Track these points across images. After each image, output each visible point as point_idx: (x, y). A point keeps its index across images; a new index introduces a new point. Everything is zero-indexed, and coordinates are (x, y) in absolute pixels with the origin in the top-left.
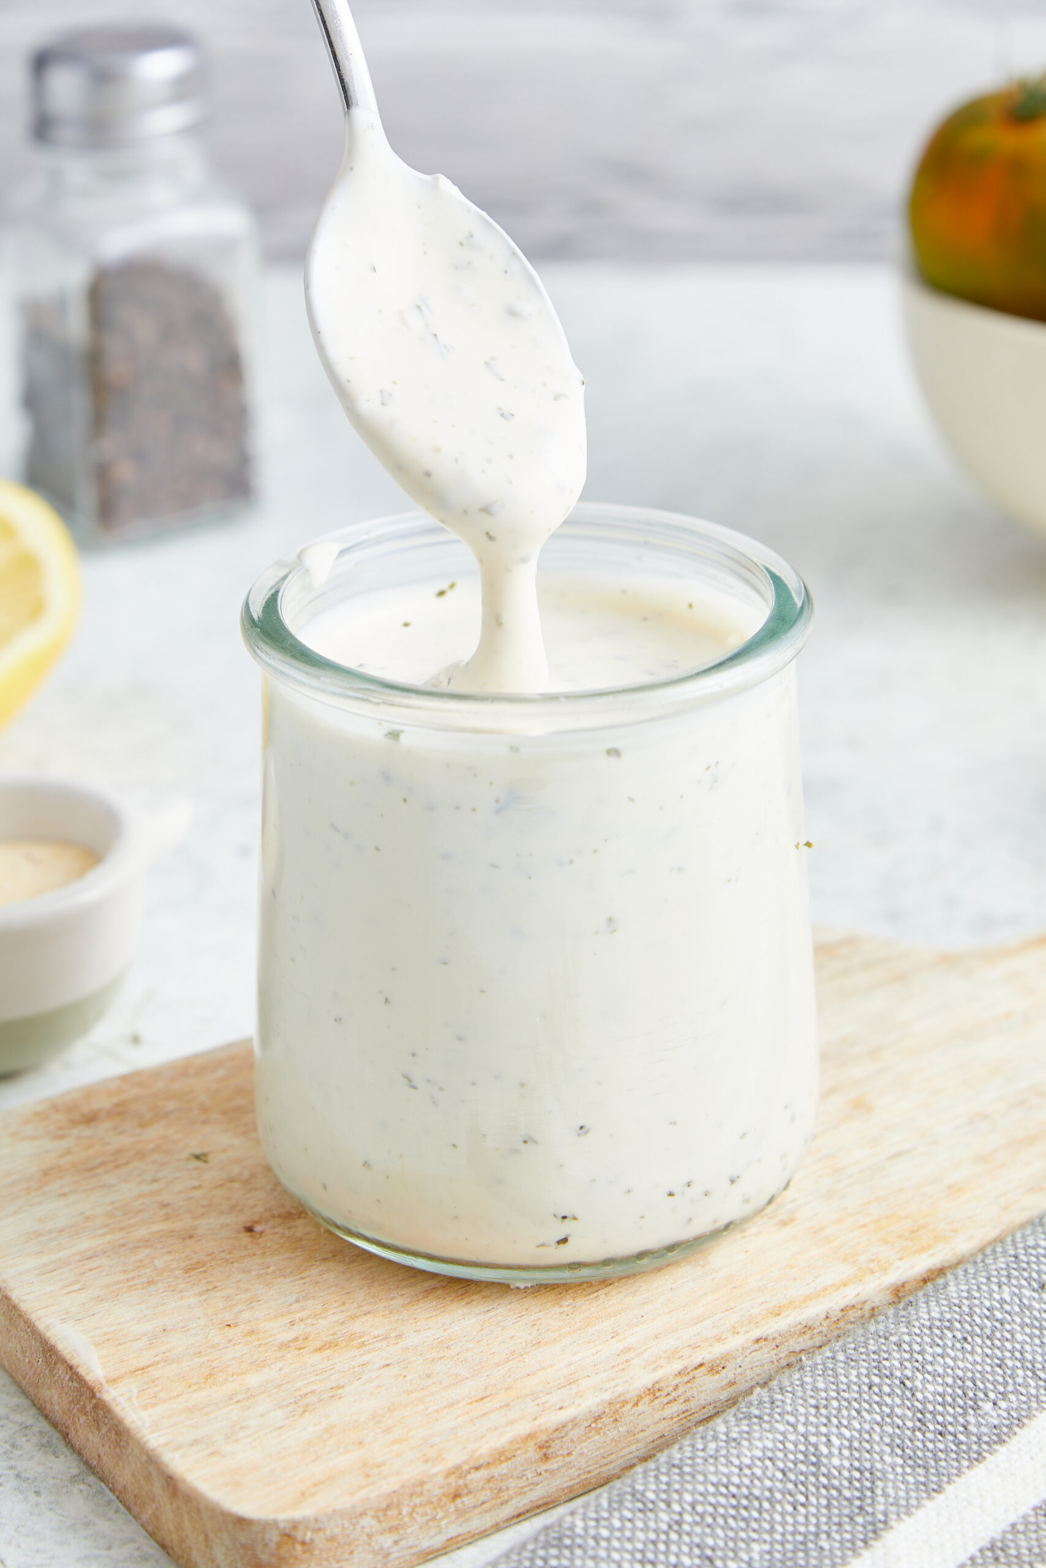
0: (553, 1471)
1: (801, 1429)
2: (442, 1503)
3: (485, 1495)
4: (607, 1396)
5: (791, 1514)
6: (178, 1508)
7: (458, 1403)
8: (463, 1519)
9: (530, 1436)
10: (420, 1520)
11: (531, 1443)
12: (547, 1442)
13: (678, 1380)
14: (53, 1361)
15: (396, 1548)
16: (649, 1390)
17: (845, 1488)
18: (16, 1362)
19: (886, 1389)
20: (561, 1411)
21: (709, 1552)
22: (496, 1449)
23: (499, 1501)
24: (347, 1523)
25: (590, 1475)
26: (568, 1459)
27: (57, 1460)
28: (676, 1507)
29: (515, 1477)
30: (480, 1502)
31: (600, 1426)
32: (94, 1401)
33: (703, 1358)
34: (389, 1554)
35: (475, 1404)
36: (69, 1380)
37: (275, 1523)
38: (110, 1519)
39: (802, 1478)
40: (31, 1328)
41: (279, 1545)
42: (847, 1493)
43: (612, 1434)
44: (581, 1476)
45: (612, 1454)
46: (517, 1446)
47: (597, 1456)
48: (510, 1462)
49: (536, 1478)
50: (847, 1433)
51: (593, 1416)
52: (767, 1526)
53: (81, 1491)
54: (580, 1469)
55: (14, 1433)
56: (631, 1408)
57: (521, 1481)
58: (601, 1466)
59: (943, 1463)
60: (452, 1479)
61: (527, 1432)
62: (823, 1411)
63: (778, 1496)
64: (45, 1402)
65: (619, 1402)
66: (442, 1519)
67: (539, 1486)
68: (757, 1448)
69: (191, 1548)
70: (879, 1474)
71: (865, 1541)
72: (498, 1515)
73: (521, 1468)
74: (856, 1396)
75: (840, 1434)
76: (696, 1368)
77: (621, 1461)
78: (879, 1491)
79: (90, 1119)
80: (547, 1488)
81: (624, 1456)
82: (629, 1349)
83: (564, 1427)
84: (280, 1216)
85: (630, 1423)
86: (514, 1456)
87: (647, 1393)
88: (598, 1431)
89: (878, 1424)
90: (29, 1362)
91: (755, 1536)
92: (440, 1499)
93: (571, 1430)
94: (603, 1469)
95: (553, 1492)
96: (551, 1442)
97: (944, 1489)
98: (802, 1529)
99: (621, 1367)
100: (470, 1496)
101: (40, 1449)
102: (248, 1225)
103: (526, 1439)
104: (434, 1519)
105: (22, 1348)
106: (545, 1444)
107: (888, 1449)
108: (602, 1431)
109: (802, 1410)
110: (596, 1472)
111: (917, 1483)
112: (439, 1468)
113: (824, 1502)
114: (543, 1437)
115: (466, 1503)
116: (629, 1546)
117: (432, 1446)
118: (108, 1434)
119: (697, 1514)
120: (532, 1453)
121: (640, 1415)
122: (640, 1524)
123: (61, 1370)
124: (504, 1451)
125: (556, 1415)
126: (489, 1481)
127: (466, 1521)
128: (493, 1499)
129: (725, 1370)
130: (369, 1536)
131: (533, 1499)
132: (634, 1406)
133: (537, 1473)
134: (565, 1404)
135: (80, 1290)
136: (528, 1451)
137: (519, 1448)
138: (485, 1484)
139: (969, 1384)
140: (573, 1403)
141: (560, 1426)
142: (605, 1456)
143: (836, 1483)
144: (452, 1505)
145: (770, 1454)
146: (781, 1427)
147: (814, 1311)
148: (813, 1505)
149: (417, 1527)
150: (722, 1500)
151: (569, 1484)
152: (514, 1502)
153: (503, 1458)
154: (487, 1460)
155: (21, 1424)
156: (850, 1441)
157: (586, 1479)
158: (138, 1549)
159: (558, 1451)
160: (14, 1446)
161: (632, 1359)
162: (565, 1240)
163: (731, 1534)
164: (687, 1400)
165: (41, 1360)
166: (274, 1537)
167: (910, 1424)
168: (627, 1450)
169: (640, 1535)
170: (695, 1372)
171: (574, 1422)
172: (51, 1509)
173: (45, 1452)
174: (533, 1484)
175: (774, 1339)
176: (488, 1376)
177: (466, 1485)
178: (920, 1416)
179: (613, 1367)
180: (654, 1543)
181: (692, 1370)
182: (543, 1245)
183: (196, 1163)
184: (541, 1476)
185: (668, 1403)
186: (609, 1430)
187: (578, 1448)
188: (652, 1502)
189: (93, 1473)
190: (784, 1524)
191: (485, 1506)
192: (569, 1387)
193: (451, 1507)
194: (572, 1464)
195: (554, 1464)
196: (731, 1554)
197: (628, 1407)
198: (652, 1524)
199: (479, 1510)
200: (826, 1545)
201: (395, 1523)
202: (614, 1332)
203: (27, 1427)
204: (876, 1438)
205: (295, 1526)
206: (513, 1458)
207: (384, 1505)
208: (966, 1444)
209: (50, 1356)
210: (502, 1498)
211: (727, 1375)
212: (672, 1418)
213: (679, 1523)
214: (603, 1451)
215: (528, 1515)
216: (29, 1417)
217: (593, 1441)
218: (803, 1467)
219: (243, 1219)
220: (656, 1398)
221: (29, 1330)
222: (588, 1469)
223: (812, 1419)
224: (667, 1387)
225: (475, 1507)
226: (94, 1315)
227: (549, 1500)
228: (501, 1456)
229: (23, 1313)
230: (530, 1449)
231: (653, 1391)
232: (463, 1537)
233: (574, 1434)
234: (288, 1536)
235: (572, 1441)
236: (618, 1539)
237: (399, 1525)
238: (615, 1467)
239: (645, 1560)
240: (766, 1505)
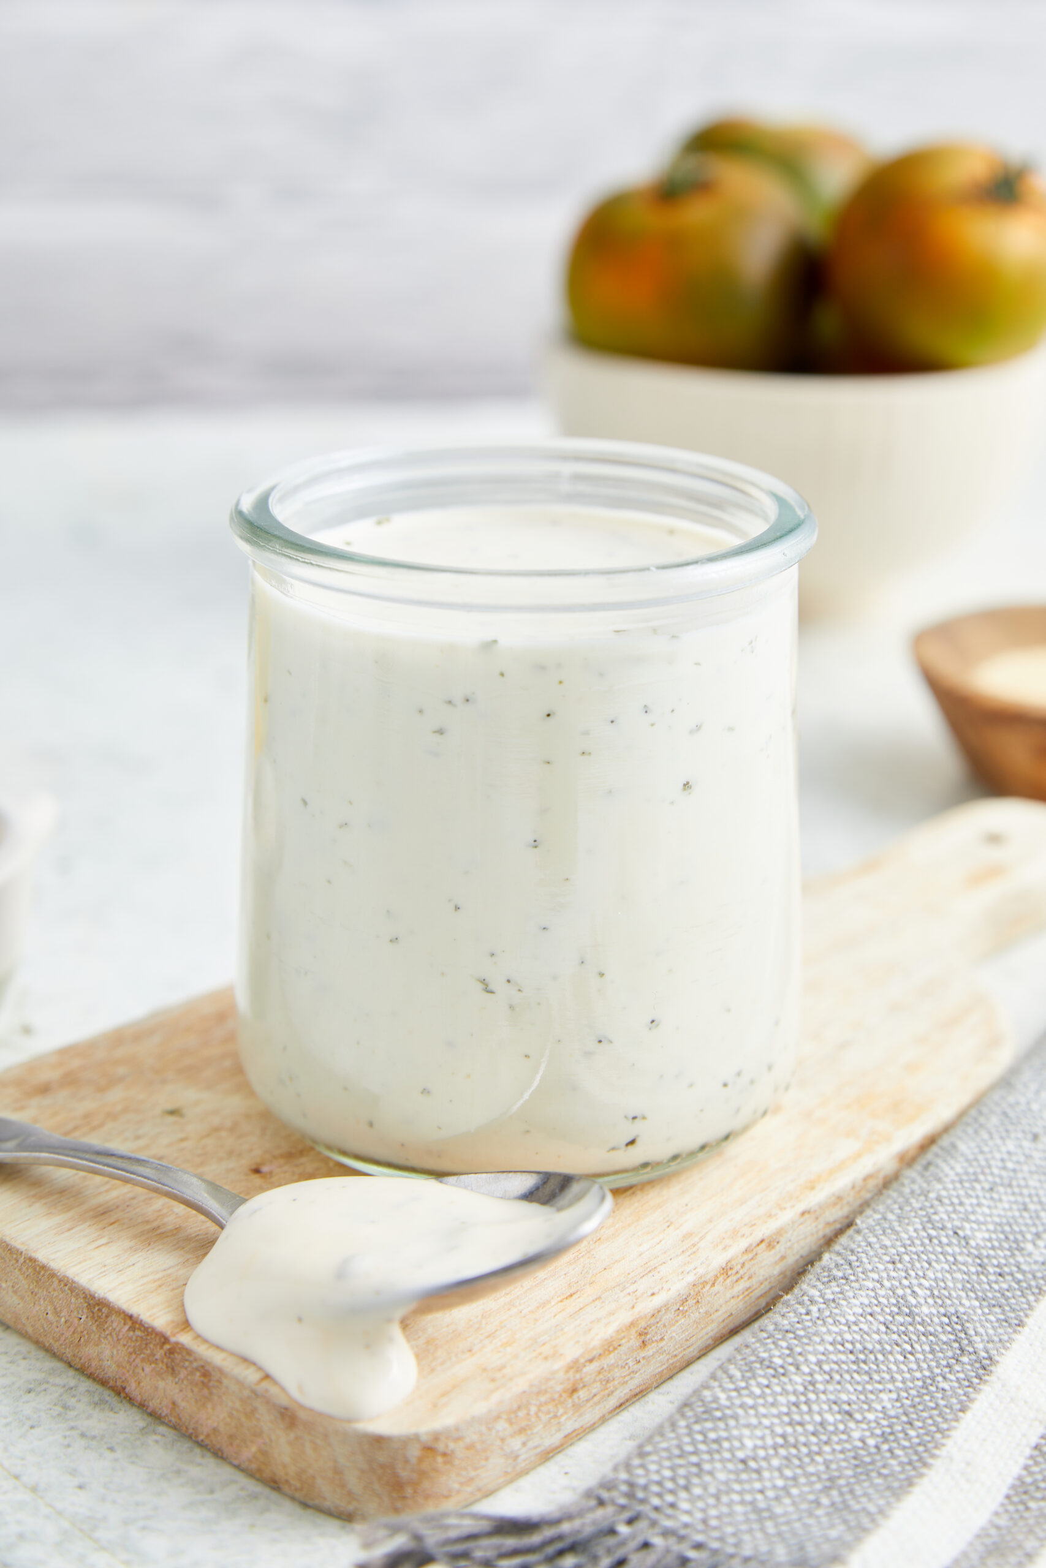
0: (649, 1357)
1: (887, 1284)
2: (562, 1399)
3: (596, 1388)
4: (691, 1278)
5: (903, 1363)
6: (297, 1438)
7: (549, 1302)
8: (577, 1414)
9: (632, 1324)
10: (544, 1418)
11: (633, 1331)
12: (645, 1329)
13: (746, 1257)
14: (104, 1315)
15: (524, 1450)
16: (723, 1269)
17: (940, 1333)
18: (45, 1326)
19: (945, 1240)
20: (654, 1297)
21: (846, 1407)
22: (606, 1340)
23: (607, 1392)
24: (484, 1429)
25: (676, 1359)
26: (661, 1344)
27: (116, 1415)
28: (805, 1369)
29: (620, 1367)
30: (592, 1394)
31: (686, 1308)
32: (167, 1346)
33: (763, 1235)
34: (517, 1457)
35: (566, 1302)
36: (129, 1330)
37: (416, 1437)
38: (200, 1465)
39: (903, 1329)
40: (69, 1285)
41: (420, 1460)
42: (944, 1338)
43: (695, 1316)
44: (670, 1360)
45: (693, 1336)
46: (623, 1335)
47: (682, 1339)
48: (616, 1352)
49: (635, 1366)
50: (926, 1283)
51: (681, 1299)
52: (887, 1376)
53: (157, 1442)
54: (669, 1354)
55: (61, 1395)
56: (710, 1289)
57: (624, 1370)
58: (684, 1349)
59: (1013, 1301)
60: (571, 1373)
61: (630, 1320)
62: (899, 1266)
63: (888, 1348)
64: (90, 1360)
65: (701, 1284)
66: (562, 1415)
67: (638, 1374)
68: (856, 1306)
69: (313, 1477)
70: (965, 1317)
71: (978, 1377)
72: (605, 1407)
73: (625, 1357)
74: (922, 1249)
75: (921, 1284)
76: (758, 1245)
77: (699, 1343)
78: (972, 1332)
79: (44, 1089)
80: (643, 1375)
81: (702, 1337)
82: (688, 1235)
83: (659, 1312)
84: (282, 1156)
85: (708, 1304)
86: (620, 1345)
87: (722, 1272)
88: (684, 1312)
89: (948, 1272)
90: (66, 1322)
91: (880, 1387)
92: (561, 1396)
93: (664, 1315)
94: (686, 1352)
95: (648, 1379)
96: (648, 1328)
97: (1026, 1322)
98: (918, 1375)
99: (690, 1252)
100: (585, 1389)
101: (95, 1407)
102: (254, 1167)
103: (630, 1326)
104: (555, 1416)
105: (55, 1309)
106: (643, 1330)
107: (963, 1294)
108: (687, 1314)
109: (881, 1267)
110: (681, 1355)
111: (998, 1320)
112: (559, 1364)
113: (927, 1348)
114: (643, 1324)
115: (581, 1397)
116: (774, 1411)
117: (544, 1344)
118: (189, 1378)
119: (825, 1372)
120: (635, 1342)
121: (715, 1295)
122: (778, 1389)
123: (116, 1322)
124: (613, 1341)
125: (651, 1301)
126: (599, 1373)
127: (581, 1415)
128: (602, 1390)
129: (779, 1245)
130: (503, 1440)
131: (632, 1387)
132: (712, 1286)
133: (636, 1360)
134: (655, 1290)
135: (108, 1243)
136: (631, 1339)
137: (624, 1337)
138: (596, 1376)
139: (1007, 1228)
140: (662, 1288)
141: (656, 1311)
142: (688, 1338)
143: (931, 1329)
144: (570, 1400)
145: (869, 1310)
146: (870, 1284)
147: (842, 1182)
148: (919, 1353)
149: (541, 1426)
150: (843, 1357)
151: (660, 1369)
152: (617, 1392)
153: (611, 1349)
154: (600, 1351)
155: (64, 1386)
156: (930, 1289)
157: (672, 1364)
158: (242, 1489)
159: (654, 1336)
160: (65, 1407)
161: (698, 1243)
162: (632, 1142)
163: (859, 1388)
164: (750, 1277)
165: (84, 1317)
166: (414, 1452)
167: (973, 1269)
168: (704, 1331)
169: (782, 1399)
170: (758, 1248)
171: (666, 1307)
172: (133, 1463)
173: (101, 1409)
174: (633, 1372)
175: (815, 1211)
176: (565, 1274)
177: (581, 1379)
178: (978, 1261)
179: (683, 1252)
180: (796, 1404)
181: (755, 1247)
182: (613, 1149)
183: (171, 1119)
184: (640, 1364)
185: (737, 1281)
186: (692, 1312)
187: (669, 1332)
188: (782, 1367)
189: (163, 1423)
190: (900, 1372)
191: (596, 1399)
192: (650, 1274)
193: (569, 1402)
194: (663, 1349)
195: (650, 1350)
196: (866, 1407)
197: (707, 1287)
198: (789, 1388)
199: (591, 1403)
200: (946, 1386)
201: (524, 1424)
202: (667, 1222)
203: (72, 1388)
204: (950, 1284)
205: (436, 1436)
206: (619, 1347)
207: (515, 1406)
208: (1025, 1281)
209: (100, 1310)
210: (609, 1389)
211: (780, 1249)
212: (738, 1296)
213: (813, 1383)
214: (687, 1333)
215: (627, 1404)
216: (70, 1378)
217: (680, 1324)
218: (900, 1319)
219: (246, 1162)
220: (729, 1277)
221: (66, 1288)
222: (675, 1353)
223: (893, 1274)
224: (737, 1265)
225: (588, 1401)
226: (134, 1264)
227: (644, 1387)
228: (609, 1347)
229: (56, 1272)
230: (632, 1337)
231: (726, 1270)
232: (577, 1432)
233: (668, 1317)
234: (429, 1449)
235: (665, 1326)
236: (763, 1405)
237: (527, 1425)
238: (694, 1349)
239: (794, 1422)
240: (880, 1357)
